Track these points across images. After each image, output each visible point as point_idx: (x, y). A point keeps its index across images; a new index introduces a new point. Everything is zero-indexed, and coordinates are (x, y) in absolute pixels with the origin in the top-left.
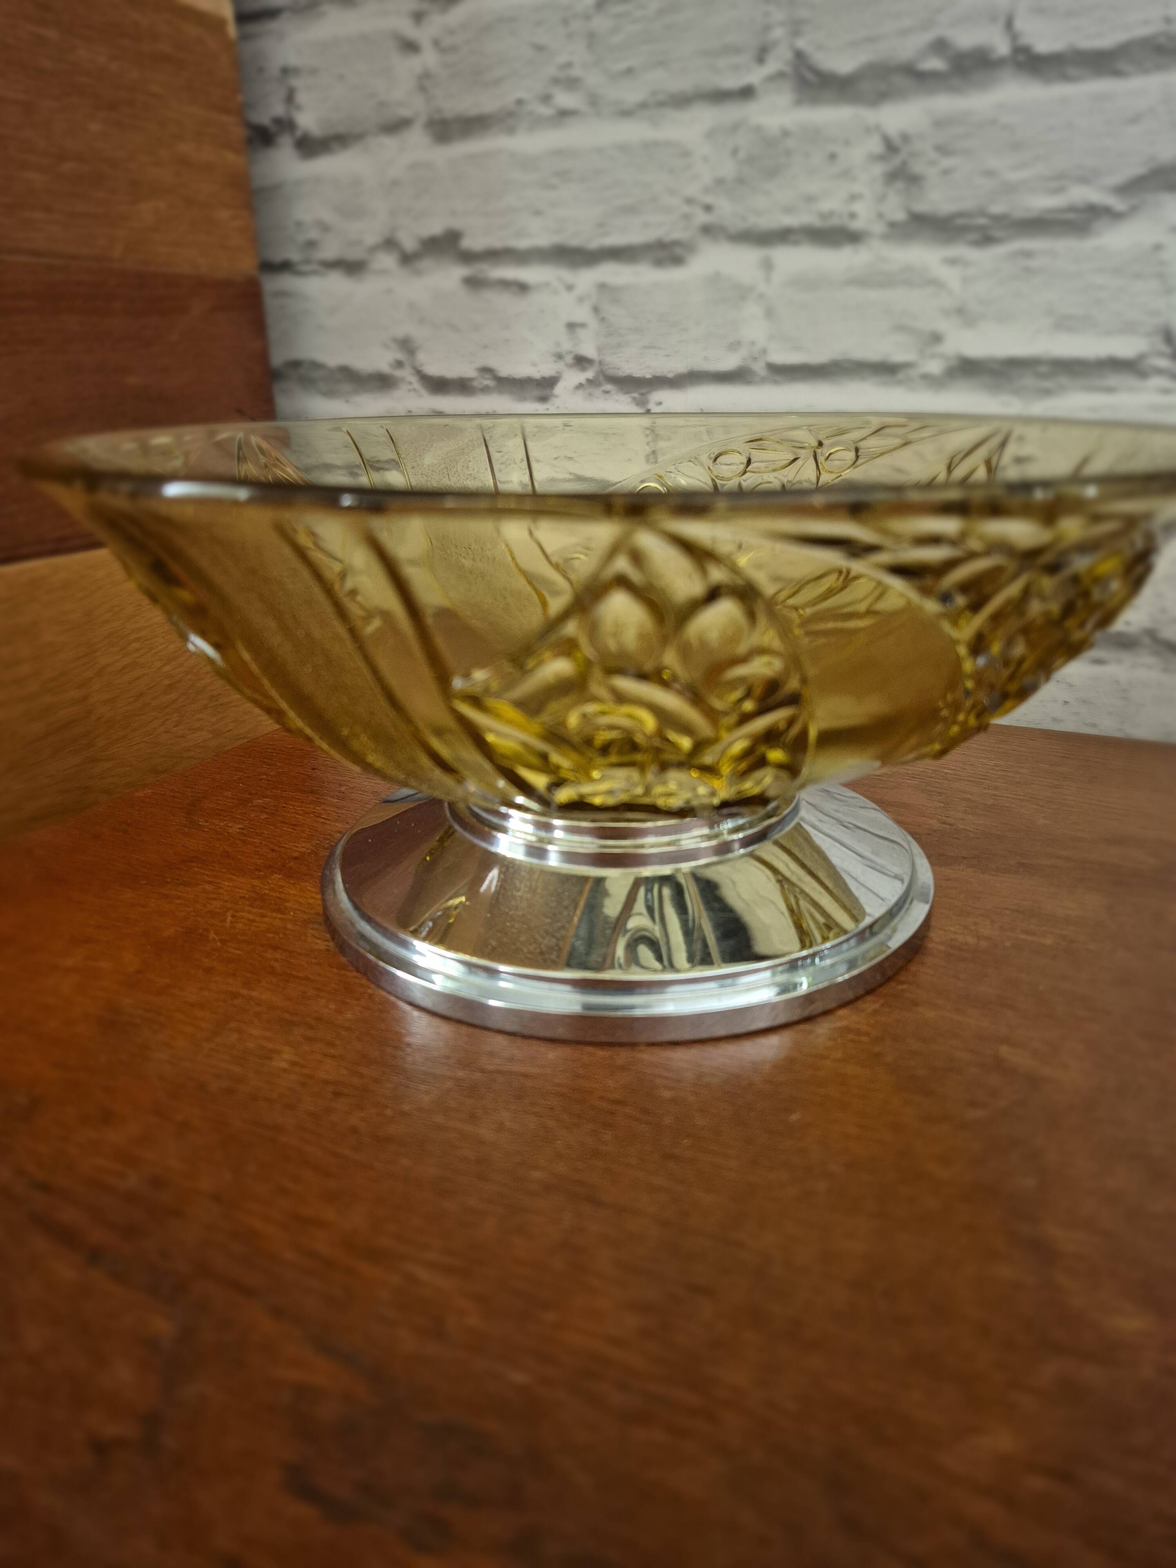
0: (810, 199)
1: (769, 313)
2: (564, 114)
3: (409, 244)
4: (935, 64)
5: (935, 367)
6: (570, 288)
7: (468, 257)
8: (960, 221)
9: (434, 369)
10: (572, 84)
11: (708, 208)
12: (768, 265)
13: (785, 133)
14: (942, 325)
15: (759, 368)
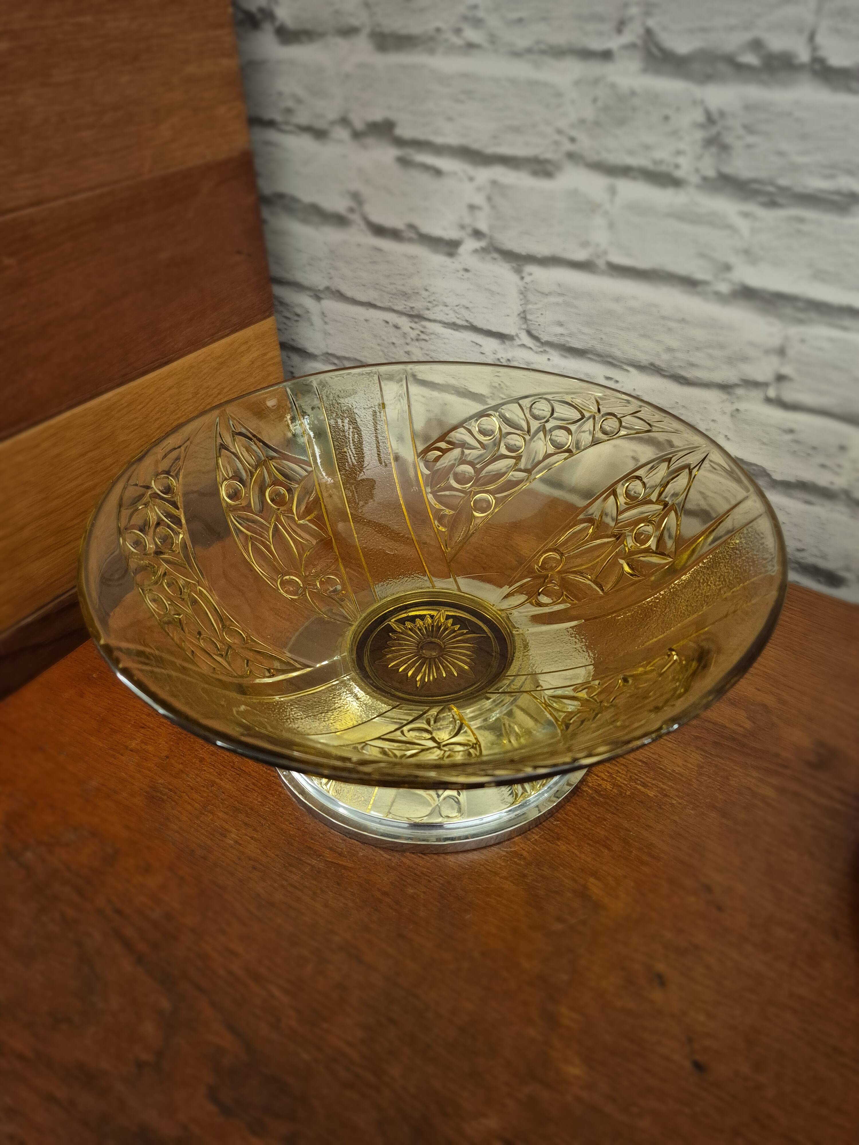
0: (647, 148)
1: (611, 226)
2: (471, 46)
3: (359, 125)
4: (751, 59)
5: (724, 288)
6: (471, 179)
7: (400, 142)
8: (755, 186)
9: (377, 218)
10: (477, 23)
11: (573, 140)
12: (613, 191)
13: (633, 93)
14: (733, 259)
15: (601, 263)
